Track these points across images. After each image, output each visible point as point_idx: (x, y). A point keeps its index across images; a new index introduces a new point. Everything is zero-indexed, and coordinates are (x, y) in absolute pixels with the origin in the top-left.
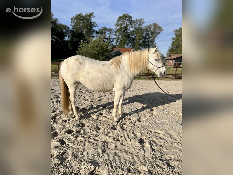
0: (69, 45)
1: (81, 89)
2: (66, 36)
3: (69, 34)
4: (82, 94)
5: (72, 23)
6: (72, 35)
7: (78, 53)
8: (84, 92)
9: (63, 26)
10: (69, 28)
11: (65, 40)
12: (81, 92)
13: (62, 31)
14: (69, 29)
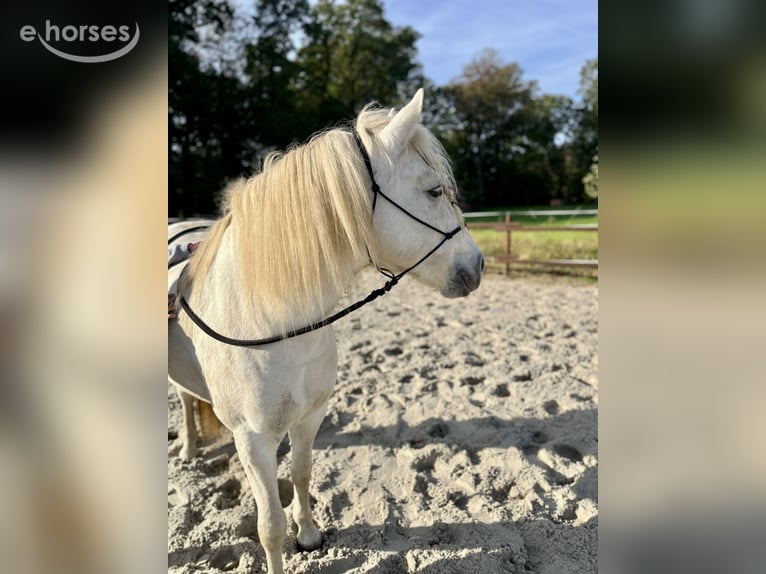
0: (568, 159)
1: (573, 334)
2: (559, 130)
3: (571, 121)
4: (573, 358)
5: (582, 82)
6: (581, 124)
7: (589, 183)
8: (583, 350)
9: (553, 100)
10: (571, 102)
11: (554, 146)
12: (573, 347)
13: (546, 119)
14: (574, 107)
